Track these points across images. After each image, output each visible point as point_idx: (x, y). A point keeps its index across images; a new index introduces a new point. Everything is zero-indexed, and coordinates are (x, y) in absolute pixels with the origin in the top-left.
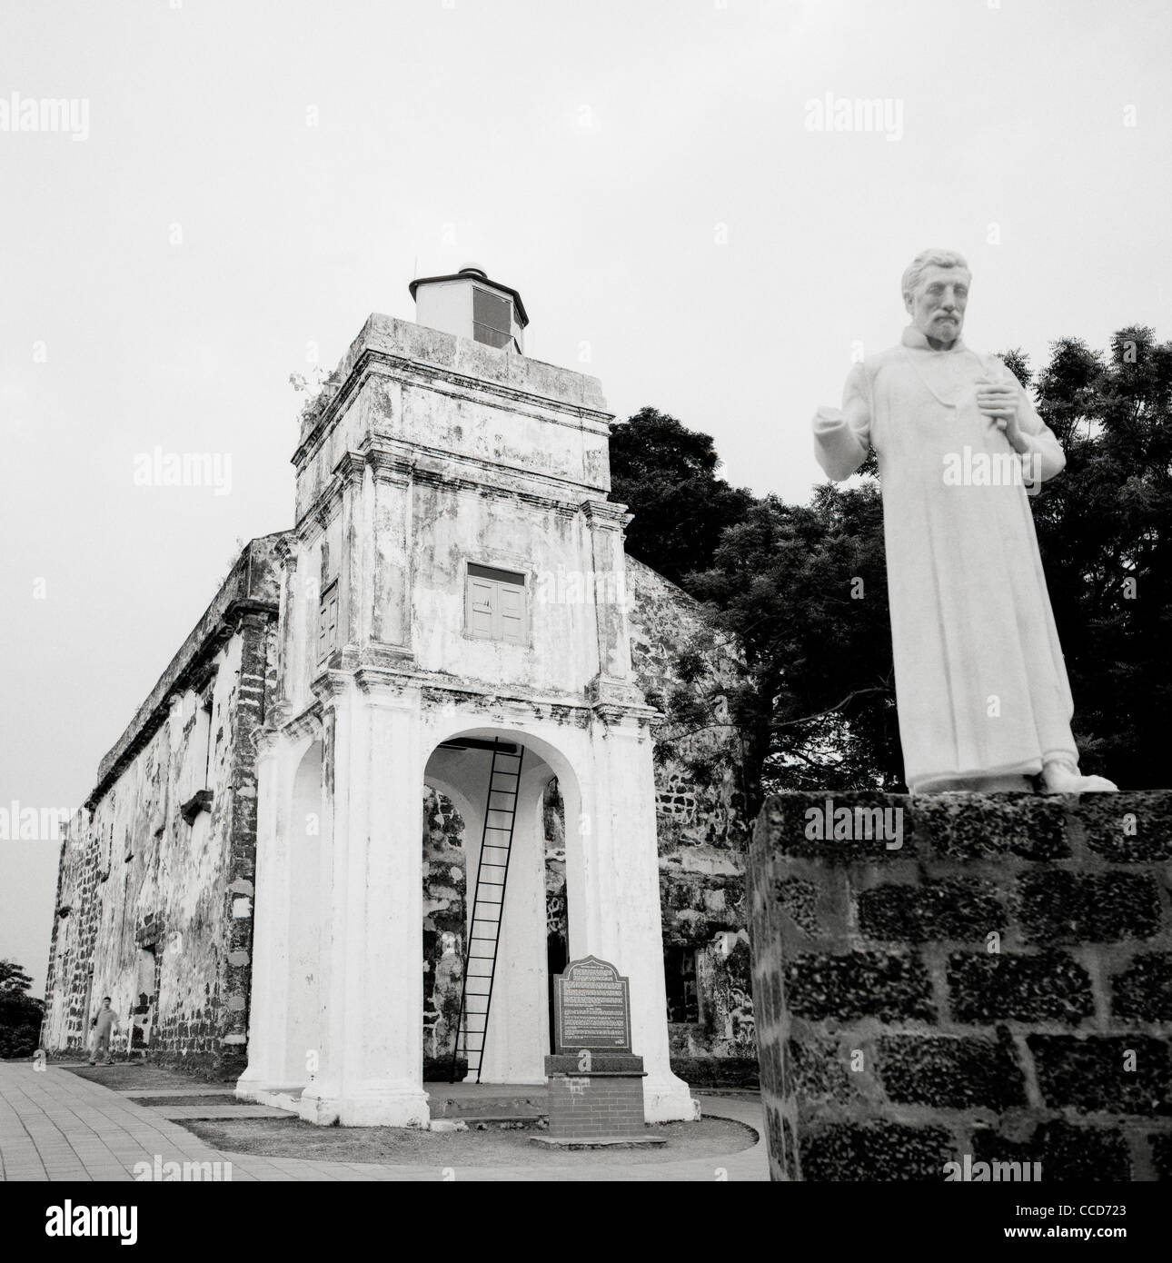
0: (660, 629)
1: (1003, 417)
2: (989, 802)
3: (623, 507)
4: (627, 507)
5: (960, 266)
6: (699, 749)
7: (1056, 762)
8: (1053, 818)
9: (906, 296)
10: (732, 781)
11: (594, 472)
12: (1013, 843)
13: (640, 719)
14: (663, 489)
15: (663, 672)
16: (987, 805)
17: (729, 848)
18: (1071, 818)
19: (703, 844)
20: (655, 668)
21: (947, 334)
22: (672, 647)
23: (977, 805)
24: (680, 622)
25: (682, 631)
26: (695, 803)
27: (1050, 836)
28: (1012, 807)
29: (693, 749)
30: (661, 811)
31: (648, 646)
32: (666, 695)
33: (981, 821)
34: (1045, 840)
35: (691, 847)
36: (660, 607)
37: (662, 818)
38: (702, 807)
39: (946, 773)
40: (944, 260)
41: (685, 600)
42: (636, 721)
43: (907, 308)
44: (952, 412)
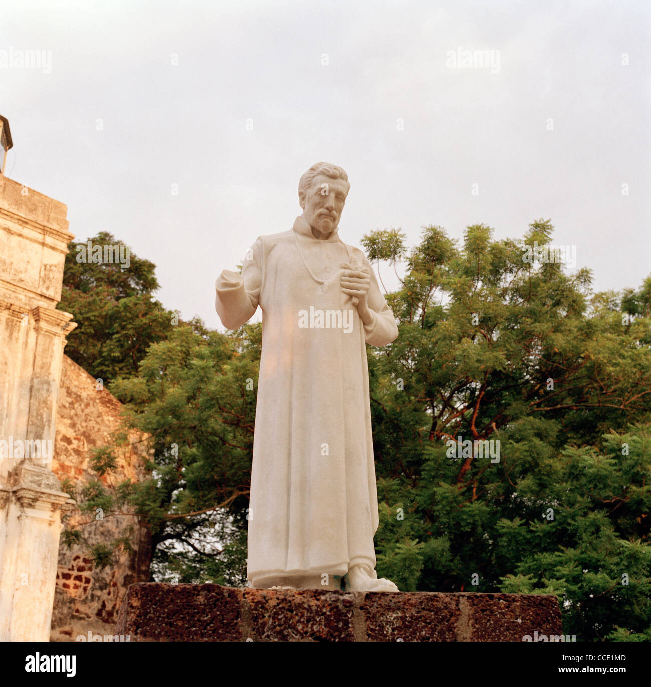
0: (84, 424)
1: (356, 296)
2: (300, 597)
3: (68, 316)
4: (71, 316)
5: (342, 178)
6: (102, 533)
7: (358, 566)
8: (344, 611)
9: (301, 194)
10: (127, 563)
11: (47, 283)
12: (313, 630)
13: (53, 504)
14: (106, 303)
15: (81, 462)
16: (298, 599)
17: (114, 623)
18: (357, 611)
19: (93, 618)
20: (74, 459)
21: (326, 227)
22: (92, 442)
23: (291, 599)
24: (102, 420)
25: (103, 428)
26: (92, 581)
27: (340, 625)
28: (316, 602)
29: (98, 532)
30: (61, 587)
31: (72, 438)
32: (80, 483)
33: (292, 611)
34: (336, 629)
35: (82, 622)
36: (87, 405)
37: (61, 594)
38: (97, 585)
39: (277, 571)
40: (331, 172)
41: (110, 401)
42: (49, 506)
43: (301, 203)
44: (320, 287)
